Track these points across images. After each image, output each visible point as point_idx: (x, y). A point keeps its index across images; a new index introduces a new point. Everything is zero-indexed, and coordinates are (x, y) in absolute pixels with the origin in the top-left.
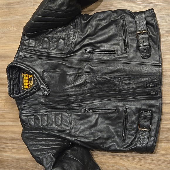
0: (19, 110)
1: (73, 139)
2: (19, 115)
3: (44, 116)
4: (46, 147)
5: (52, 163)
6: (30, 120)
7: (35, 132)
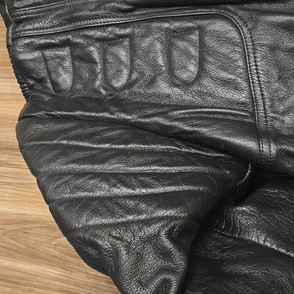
0: (8, 23)
1: (270, 149)
2: (8, 46)
3: (114, 44)
4: (130, 191)
5: (166, 283)
6: (52, 64)
7: (76, 118)
